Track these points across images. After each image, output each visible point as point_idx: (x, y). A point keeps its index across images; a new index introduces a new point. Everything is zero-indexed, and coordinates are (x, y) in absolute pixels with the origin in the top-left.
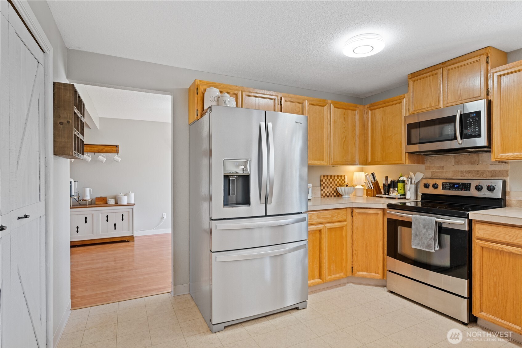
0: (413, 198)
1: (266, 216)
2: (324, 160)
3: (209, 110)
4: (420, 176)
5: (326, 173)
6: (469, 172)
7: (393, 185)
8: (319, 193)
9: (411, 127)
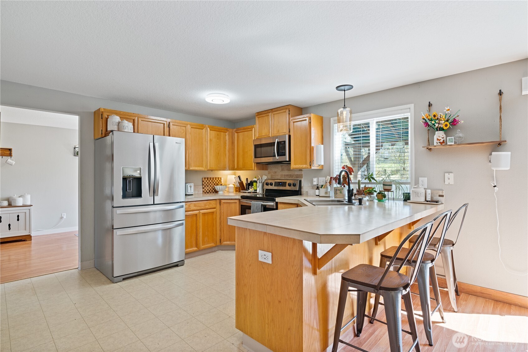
0: (261, 192)
1: (154, 204)
2: (202, 166)
3: (111, 133)
4: (265, 178)
5: (206, 176)
6: (287, 175)
7: (250, 184)
8: (201, 190)
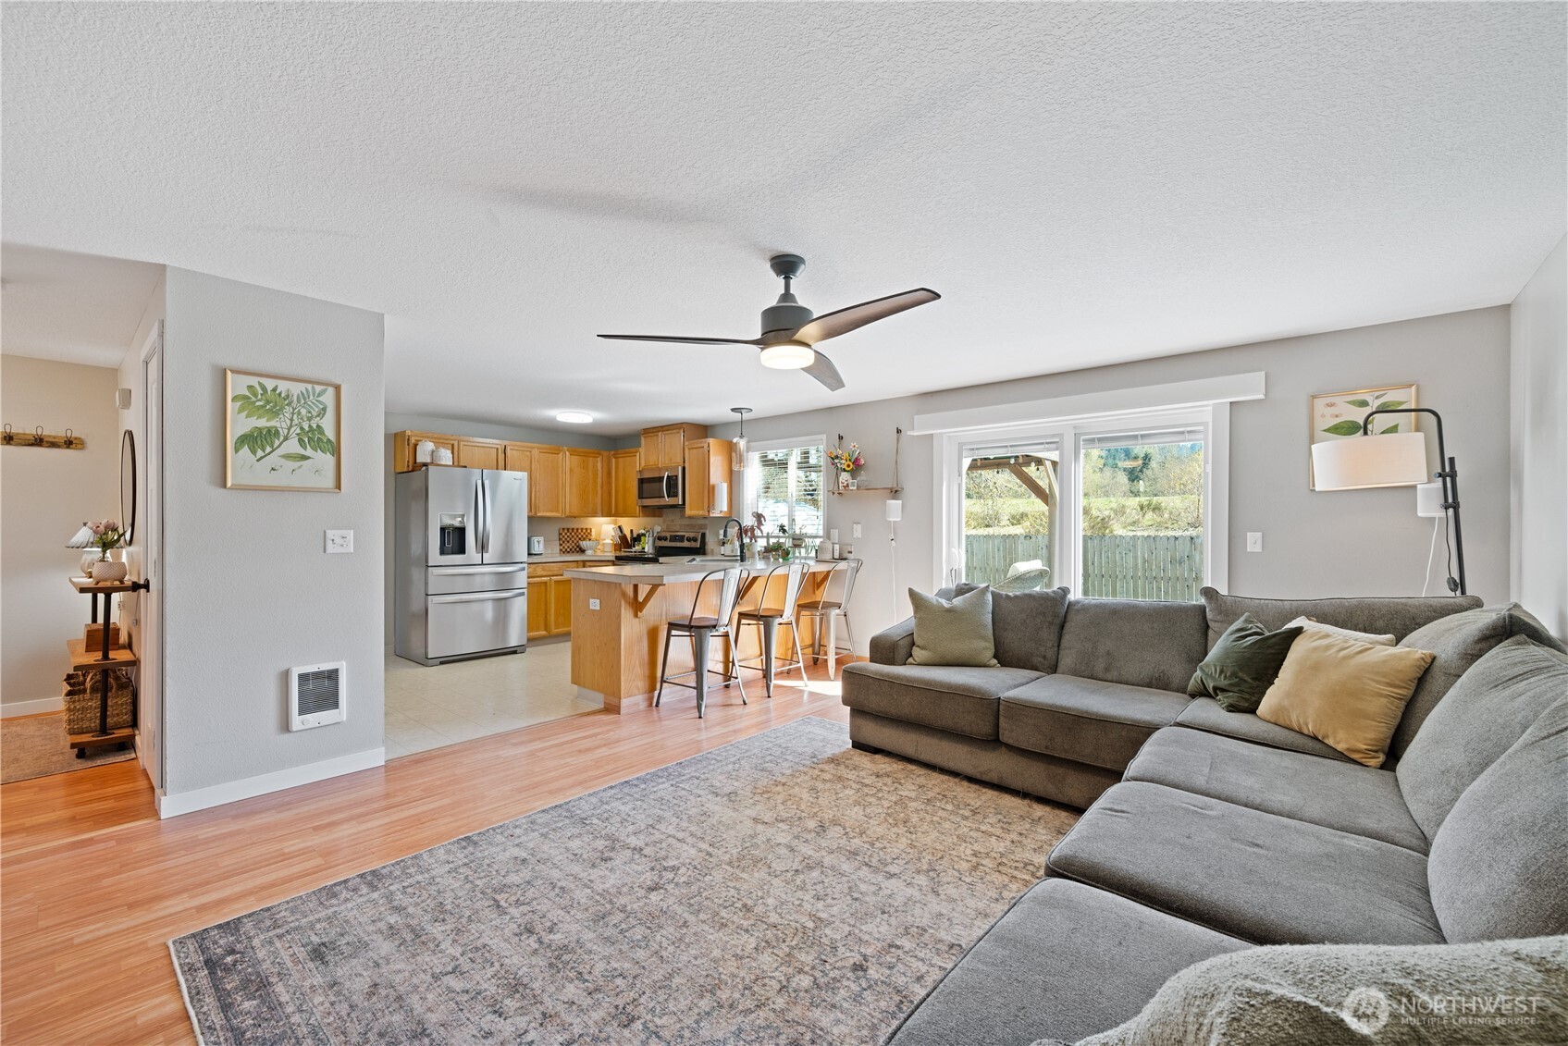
0: (651, 551)
1: (482, 564)
2: (557, 511)
3: (424, 468)
4: (658, 529)
5: (566, 526)
6: (688, 525)
7: (637, 539)
8: (557, 548)
9: (642, 481)
